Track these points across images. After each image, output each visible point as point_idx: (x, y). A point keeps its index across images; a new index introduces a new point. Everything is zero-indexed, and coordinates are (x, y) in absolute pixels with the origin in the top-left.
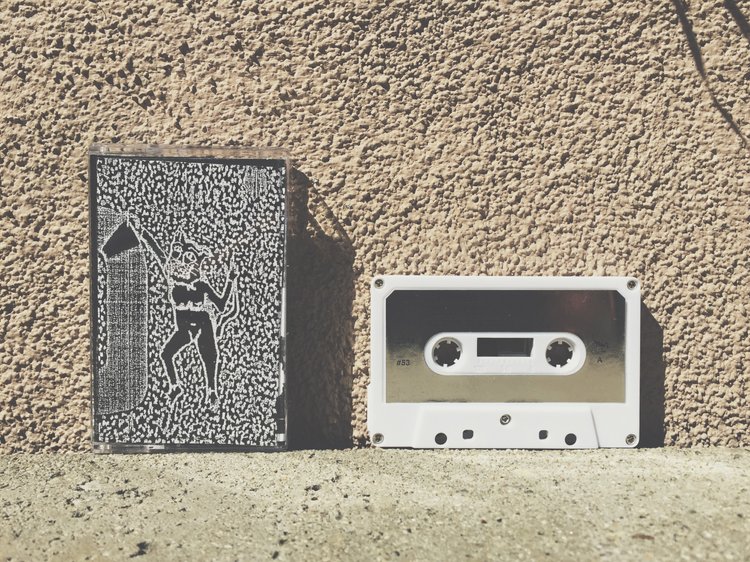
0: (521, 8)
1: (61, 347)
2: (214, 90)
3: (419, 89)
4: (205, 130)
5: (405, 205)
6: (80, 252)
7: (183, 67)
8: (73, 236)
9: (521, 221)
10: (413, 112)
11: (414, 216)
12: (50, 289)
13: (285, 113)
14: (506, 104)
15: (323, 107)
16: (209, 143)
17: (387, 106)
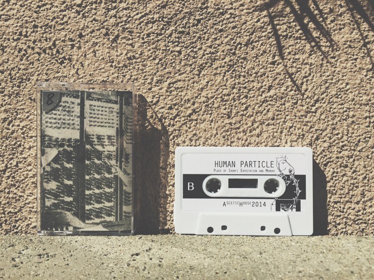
0: (247, 13)
1: (20, 182)
2: (95, 56)
3: (196, 54)
4: (90, 75)
5: (189, 111)
6: (29, 135)
7: (80, 44)
8: (26, 128)
9: (248, 119)
10: (193, 65)
11: (194, 117)
12: (15, 153)
13: (130, 66)
14: (240, 61)
15: (149, 63)
16: (92, 81)
17: (180, 62)
